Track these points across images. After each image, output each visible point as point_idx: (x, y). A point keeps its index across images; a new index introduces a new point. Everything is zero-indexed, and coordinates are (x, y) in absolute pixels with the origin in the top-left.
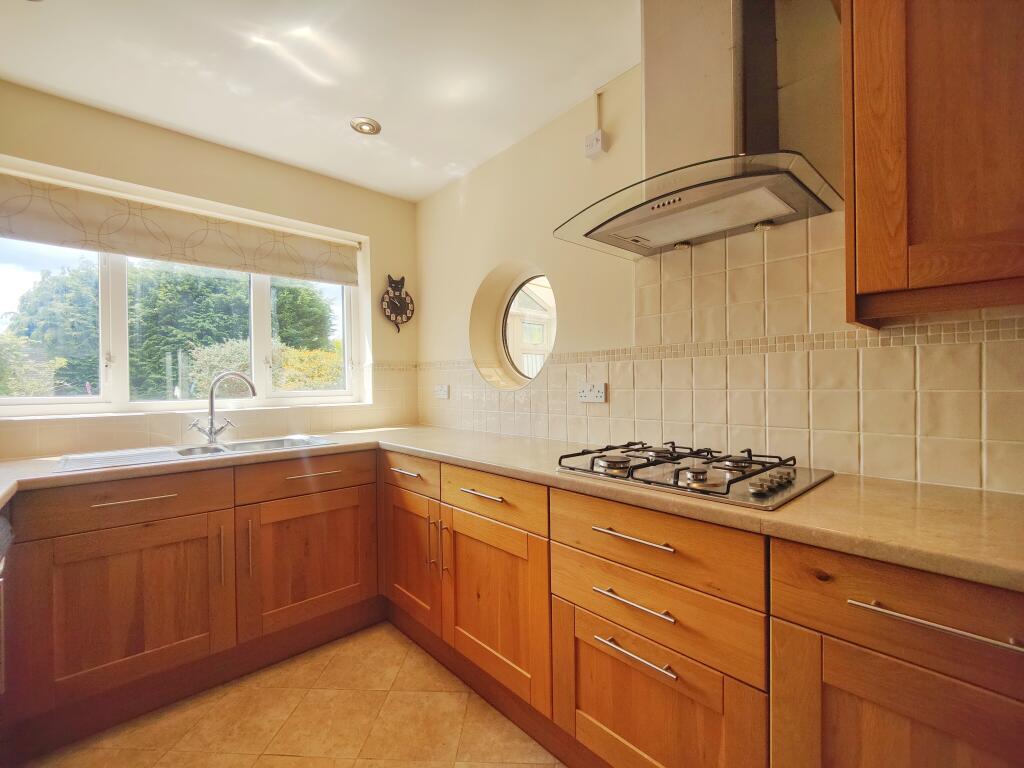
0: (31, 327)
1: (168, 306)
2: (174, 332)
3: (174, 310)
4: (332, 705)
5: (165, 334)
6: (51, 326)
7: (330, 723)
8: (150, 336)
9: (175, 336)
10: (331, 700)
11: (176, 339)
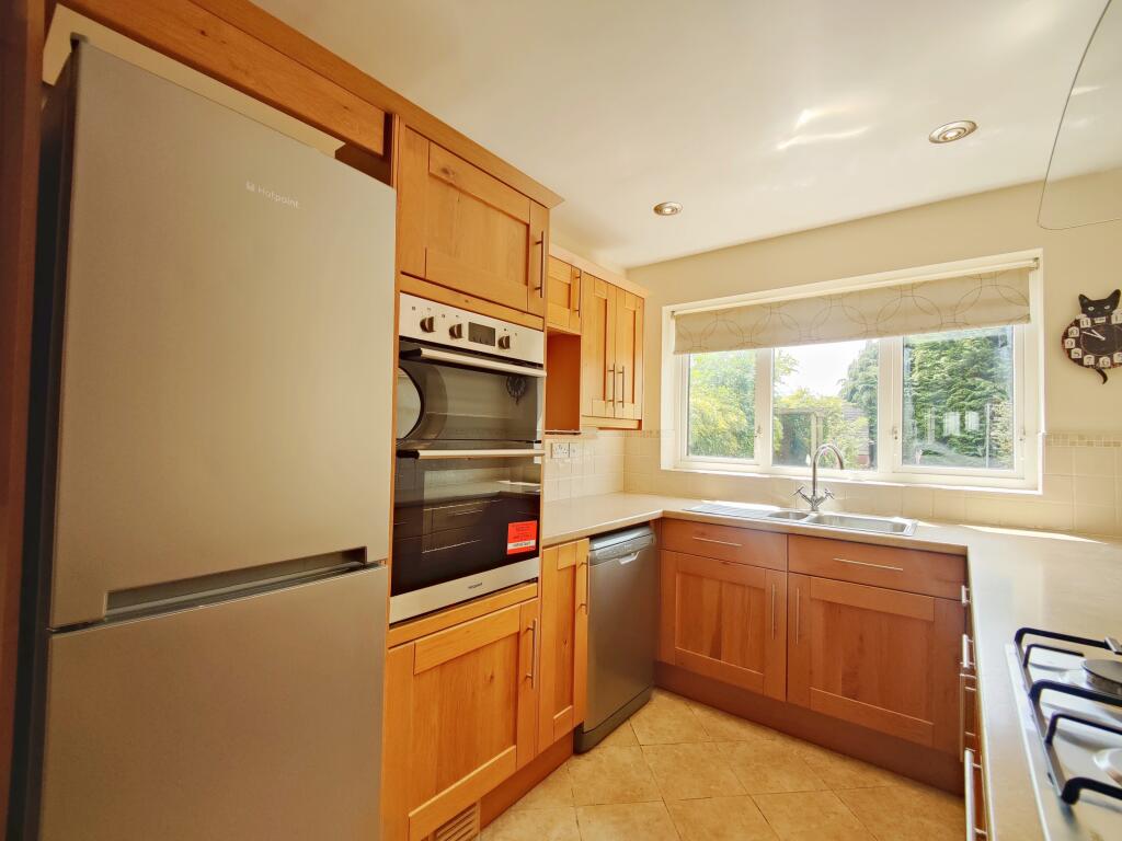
0: (854, 391)
1: (975, 355)
2: (982, 385)
3: (983, 359)
4: (832, 817)
5: (973, 388)
6: (867, 388)
7: (814, 826)
8: (954, 391)
9: (983, 389)
10: (836, 813)
11: (984, 393)
